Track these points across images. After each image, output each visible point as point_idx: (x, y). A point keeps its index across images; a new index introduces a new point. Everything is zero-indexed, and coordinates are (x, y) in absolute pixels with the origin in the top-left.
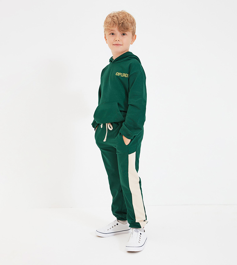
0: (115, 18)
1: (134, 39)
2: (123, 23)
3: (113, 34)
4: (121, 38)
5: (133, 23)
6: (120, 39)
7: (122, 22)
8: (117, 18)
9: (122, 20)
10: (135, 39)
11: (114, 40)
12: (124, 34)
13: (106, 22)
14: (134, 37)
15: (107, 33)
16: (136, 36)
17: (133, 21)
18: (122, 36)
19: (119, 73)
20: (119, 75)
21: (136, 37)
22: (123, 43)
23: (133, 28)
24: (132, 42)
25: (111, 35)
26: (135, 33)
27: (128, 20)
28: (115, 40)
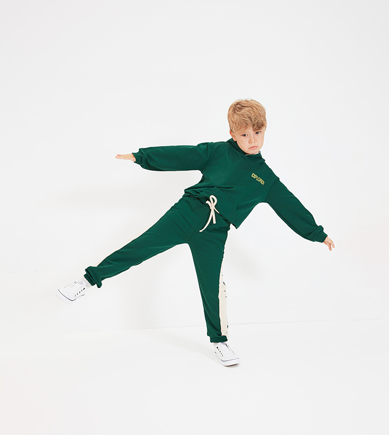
6: (255, 140)
7: (256, 121)
9: (255, 118)
18: (257, 135)
28: (250, 142)
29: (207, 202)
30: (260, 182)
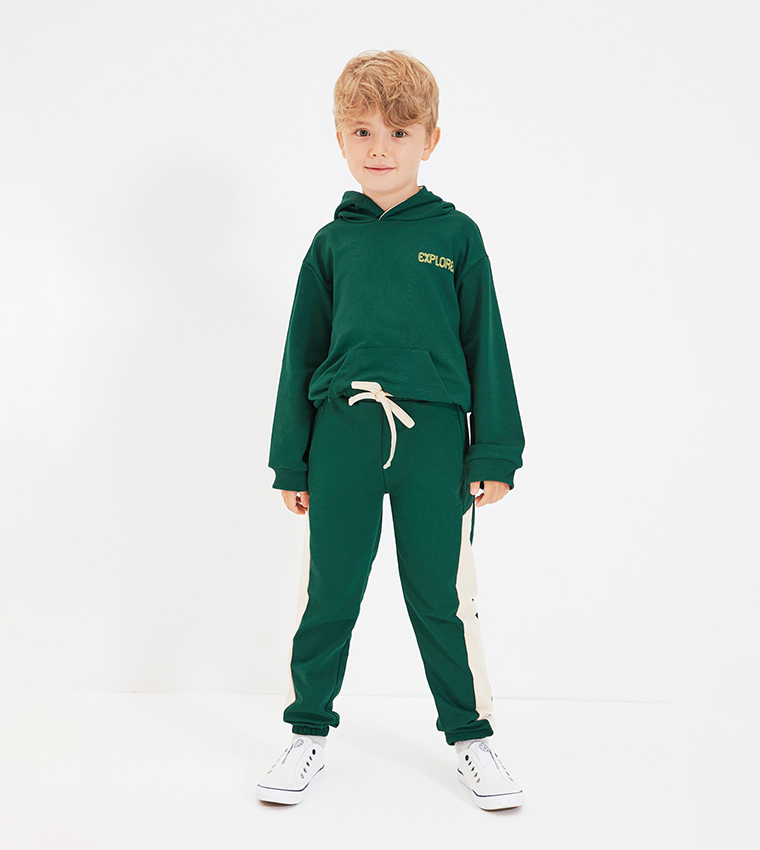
0: (372, 86)
1: (433, 141)
2: (397, 101)
3: (364, 133)
4: (390, 148)
5: (430, 93)
6: (386, 150)
7: (394, 97)
8: (379, 83)
9: (394, 89)
10: (437, 141)
11: (369, 152)
12: (399, 134)
13: (340, 94)
14: (434, 134)
15: (346, 131)
16: (439, 132)
17: (429, 87)
18: (395, 140)
19: (427, 256)
20: (430, 262)
21: (438, 136)
22: (396, 163)
23: (429, 110)
24: (427, 151)
25: (358, 138)
26: (435, 124)
27: (412, 88)
28: (371, 155)
29: (351, 404)
30: (447, 270)
